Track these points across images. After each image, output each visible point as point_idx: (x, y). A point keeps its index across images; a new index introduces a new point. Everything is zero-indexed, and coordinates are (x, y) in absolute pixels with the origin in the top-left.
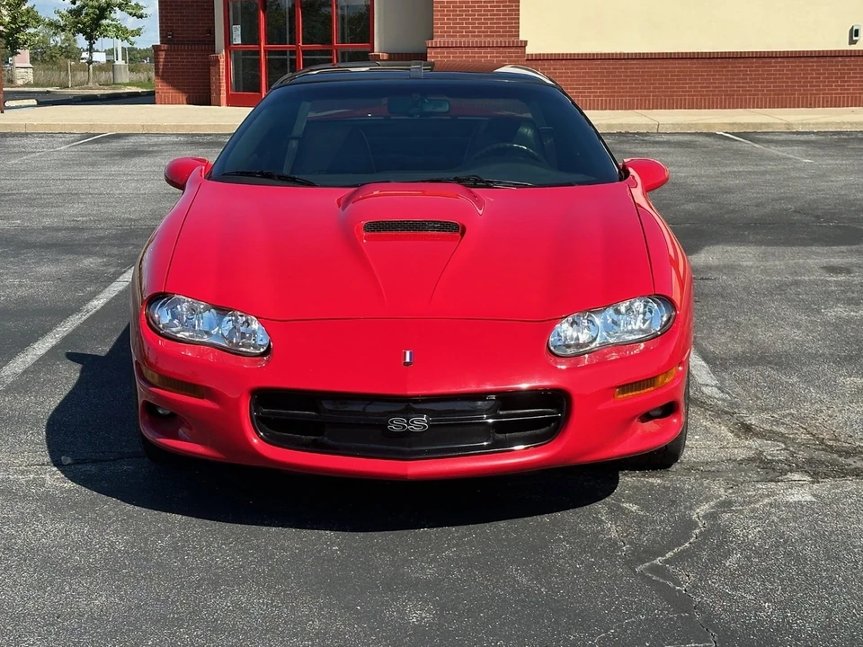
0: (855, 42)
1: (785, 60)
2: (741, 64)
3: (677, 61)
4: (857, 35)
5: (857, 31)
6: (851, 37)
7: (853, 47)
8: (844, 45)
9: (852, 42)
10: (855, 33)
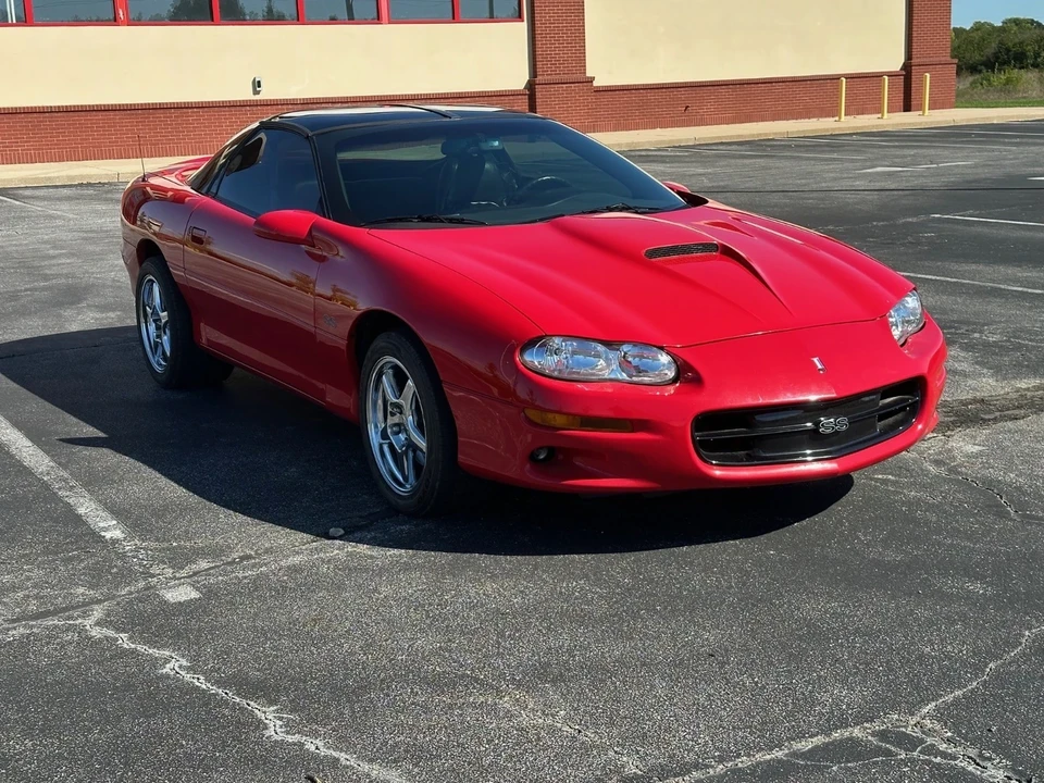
0: (258, 93)
1: (201, 110)
2: (160, 114)
3: (101, 113)
4: (259, 86)
5: (259, 82)
6: (254, 89)
7: (257, 97)
8: (248, 95)
9: (256, 92)
10: (257, 84)
